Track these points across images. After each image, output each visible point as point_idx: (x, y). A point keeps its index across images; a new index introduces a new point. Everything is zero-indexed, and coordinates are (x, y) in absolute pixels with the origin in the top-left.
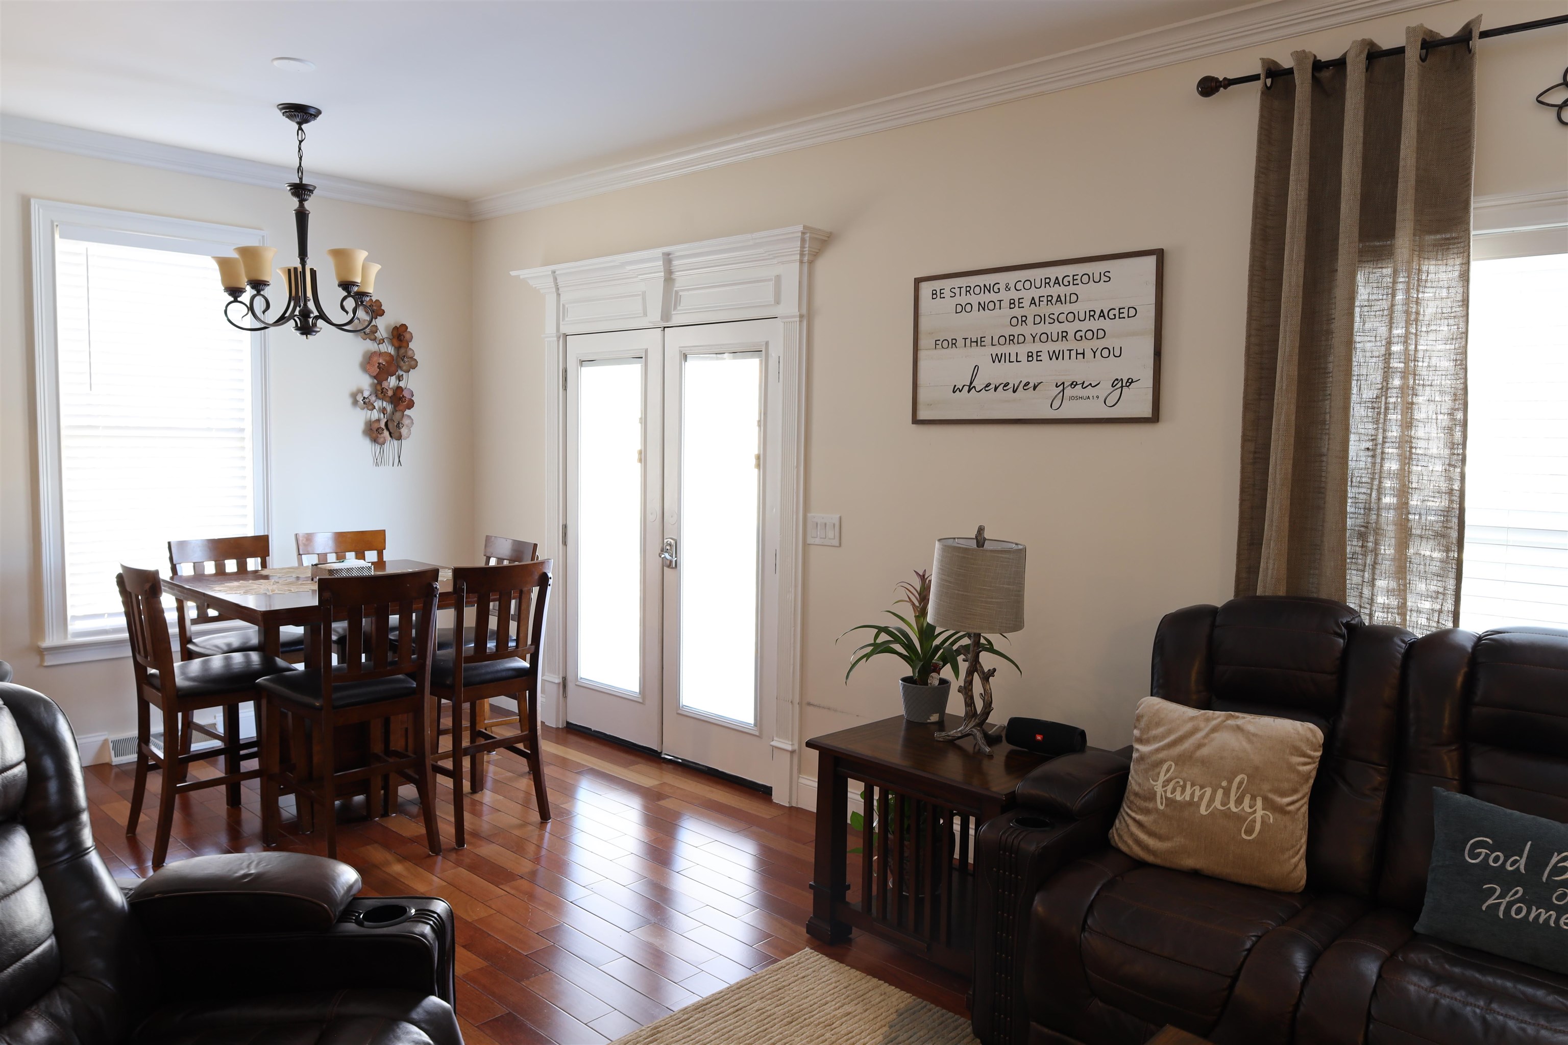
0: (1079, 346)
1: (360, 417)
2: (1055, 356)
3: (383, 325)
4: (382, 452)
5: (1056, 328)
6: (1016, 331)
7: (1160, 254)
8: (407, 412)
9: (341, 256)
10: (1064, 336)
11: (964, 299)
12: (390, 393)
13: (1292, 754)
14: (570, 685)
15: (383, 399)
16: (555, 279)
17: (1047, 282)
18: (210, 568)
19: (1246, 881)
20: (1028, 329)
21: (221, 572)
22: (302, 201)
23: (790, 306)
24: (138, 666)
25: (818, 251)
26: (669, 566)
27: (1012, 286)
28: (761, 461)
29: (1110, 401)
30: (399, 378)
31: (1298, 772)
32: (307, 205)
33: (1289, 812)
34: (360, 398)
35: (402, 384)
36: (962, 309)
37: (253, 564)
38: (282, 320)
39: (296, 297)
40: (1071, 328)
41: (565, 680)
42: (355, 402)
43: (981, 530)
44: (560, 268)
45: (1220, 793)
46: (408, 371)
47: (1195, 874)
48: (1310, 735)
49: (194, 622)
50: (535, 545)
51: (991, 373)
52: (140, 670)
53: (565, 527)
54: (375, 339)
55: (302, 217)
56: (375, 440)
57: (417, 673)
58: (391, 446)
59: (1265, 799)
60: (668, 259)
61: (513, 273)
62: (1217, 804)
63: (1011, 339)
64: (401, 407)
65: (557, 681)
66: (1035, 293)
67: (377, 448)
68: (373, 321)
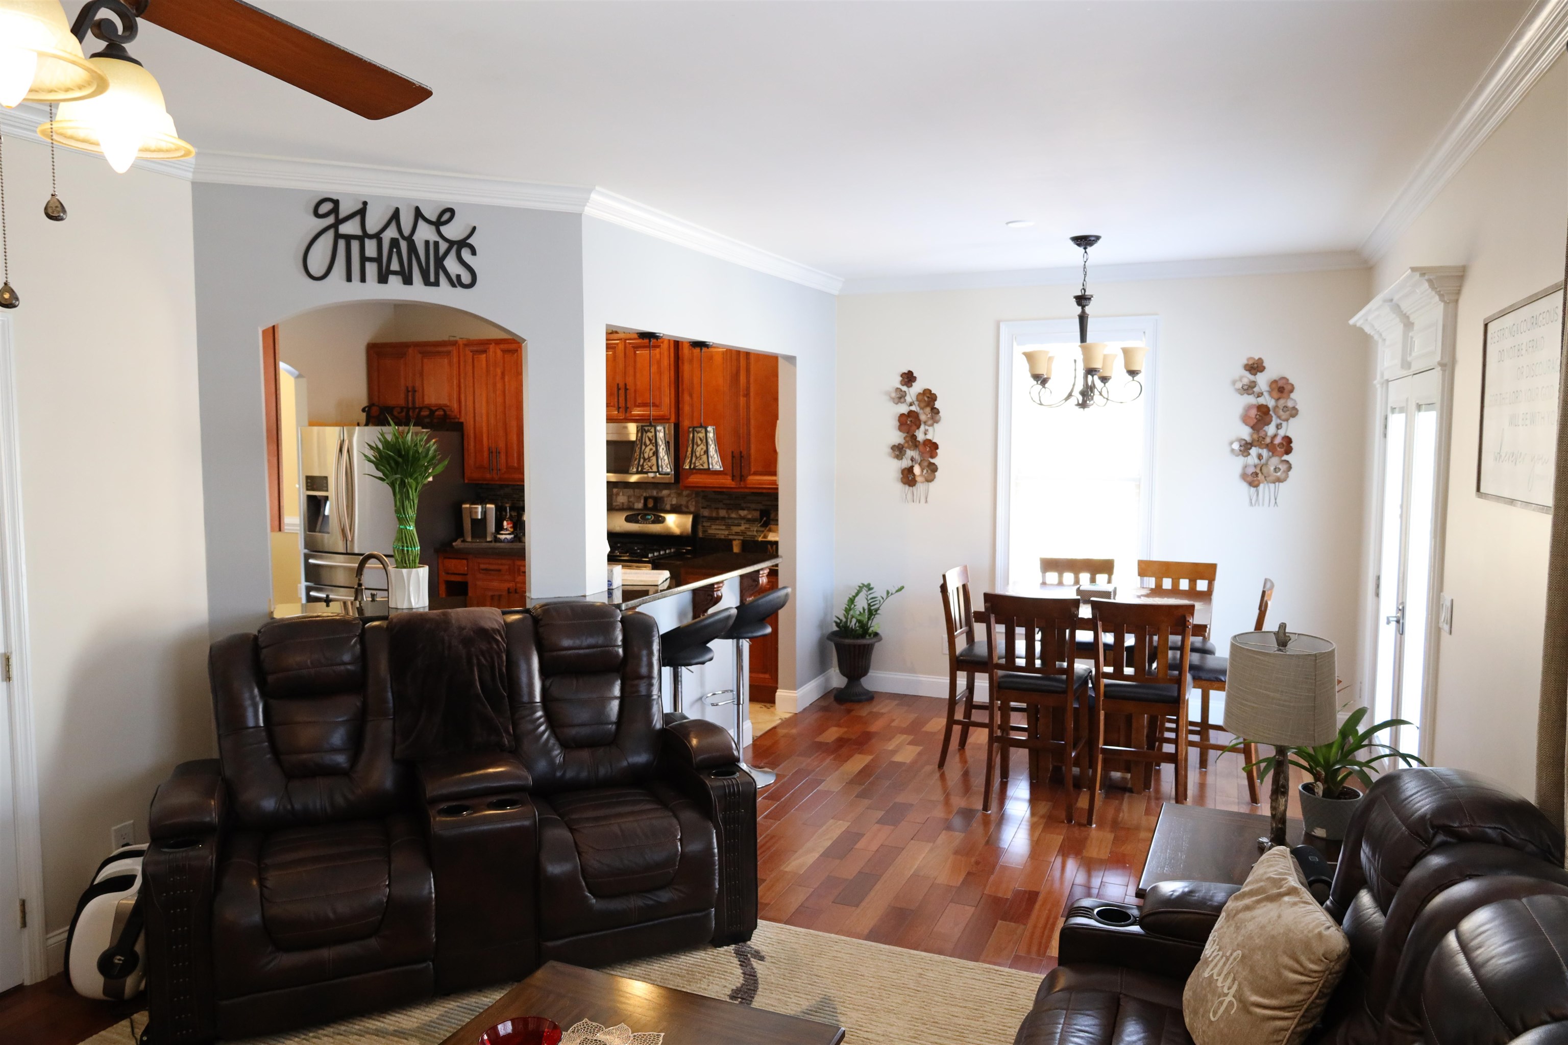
1: (1238, 463)
3: (1263, 380)
4: (1258, 494)
8: (1285, 458)
12: (1268, 440)
15: (1260, 446)
16: (1372, 325)
22: (1083, 307)
25: (1458, 288)
30: (1278, 426)
34: (1237, 446)
35: (1281, 432)
42: (1233, 450)
46: (1287, 420)
53: (1378, 578)
54: (1253, 394)
55: (1083, 320)
56: (1251, 484)
58: (1267, 488)
60: (1395, 305)
64: (1277, 454)
67: (1253, 490)
68: (1252, 378)
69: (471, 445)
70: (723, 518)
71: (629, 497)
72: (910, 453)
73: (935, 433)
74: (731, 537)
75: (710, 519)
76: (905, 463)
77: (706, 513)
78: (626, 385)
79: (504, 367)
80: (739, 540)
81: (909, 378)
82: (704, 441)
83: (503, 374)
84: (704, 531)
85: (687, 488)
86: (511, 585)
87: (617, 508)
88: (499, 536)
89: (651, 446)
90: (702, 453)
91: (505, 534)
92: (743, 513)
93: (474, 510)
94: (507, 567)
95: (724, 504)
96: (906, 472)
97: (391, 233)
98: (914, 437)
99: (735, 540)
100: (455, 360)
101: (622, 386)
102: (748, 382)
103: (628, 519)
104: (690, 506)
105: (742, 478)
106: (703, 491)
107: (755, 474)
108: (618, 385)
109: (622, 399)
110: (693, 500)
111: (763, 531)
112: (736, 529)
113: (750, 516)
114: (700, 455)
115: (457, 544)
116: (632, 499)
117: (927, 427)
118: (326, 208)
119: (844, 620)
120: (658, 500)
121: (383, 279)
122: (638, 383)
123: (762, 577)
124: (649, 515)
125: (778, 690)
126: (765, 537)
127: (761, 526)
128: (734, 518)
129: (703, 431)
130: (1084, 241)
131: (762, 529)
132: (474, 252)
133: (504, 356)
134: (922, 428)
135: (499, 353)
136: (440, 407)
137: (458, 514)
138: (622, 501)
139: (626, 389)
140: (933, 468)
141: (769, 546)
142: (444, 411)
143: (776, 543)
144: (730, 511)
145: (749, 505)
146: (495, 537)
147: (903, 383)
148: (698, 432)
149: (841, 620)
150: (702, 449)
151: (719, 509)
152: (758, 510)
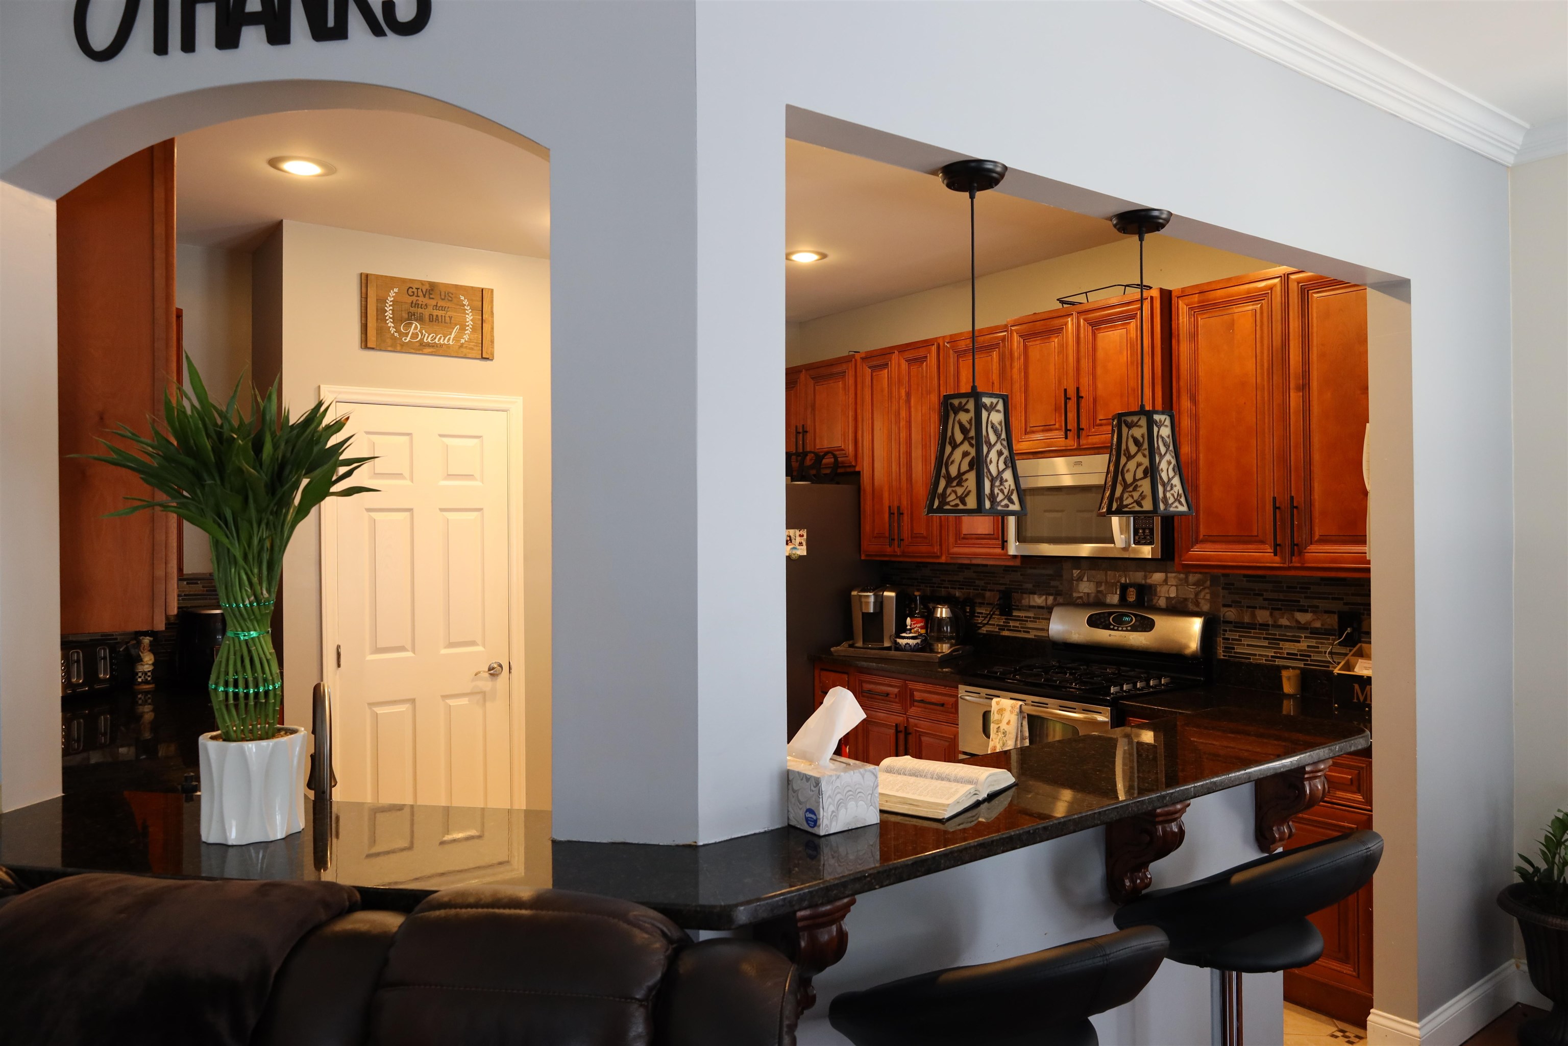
69: (867, 505)
70: (1264, 626)
71: (1098, 584)
74: (1278, 662)
75: (1239, 626)
77: (1230, 614)
78: (1078, 389)
79: (910, 386)
80: (1293, 668)
82: (1146, 446)
83: (908, 395)
84: (1228, 649)
85: (1188, 569)
86: (900, 719)
87: (1079, 601)
88: (900, 641)
89: (966, 447)
90: (1140, 474)
91: (907, 638)
92: (1303, 618)
93: (863, 600)
94: (896, 690)
95: (1265, 599)
99: (1287, 668)
100: (851, 381)
101: (1072, 393)
102: (1307, 361)
103: (1093, 622)
104: (1202, 602)
105: (1296, 549)
106: (1224, 575)
107: (1324, 540)
108: (1065, 390)
109: (1072, 415)
110: (1207, 591)
111: (1346, 655)
112: (1289, 647)
113: (1318, 624)
114: (1135, 480)
115: (841, 649)
116: (1102, 588)
119: (1543, 866)
120: (1145, 593)
122: (1100, 385)
123: (1309, 779)
124: (1126, 615)
125: (1372, 1011)
126: (1349, 666)
127: (1340, 644)
128: (1286, 627)
129: (1143, 422)
131: (1343, 650)
133: (909, 368)
135: (904, 365)
136: (830, 452)
137: (846, 605)
138: (1086, 591)
139: (1079, 398)
141: (1357, 686)
142: (835, 457)
143: (1368, 681)
144: (1276, 613)
145: (1316, 602)
146: (896, 643)
148: (1130, 426)
149: (1537, 870)
150: (1139, 465)
151: (1256, 608)
152: (1334, 613)
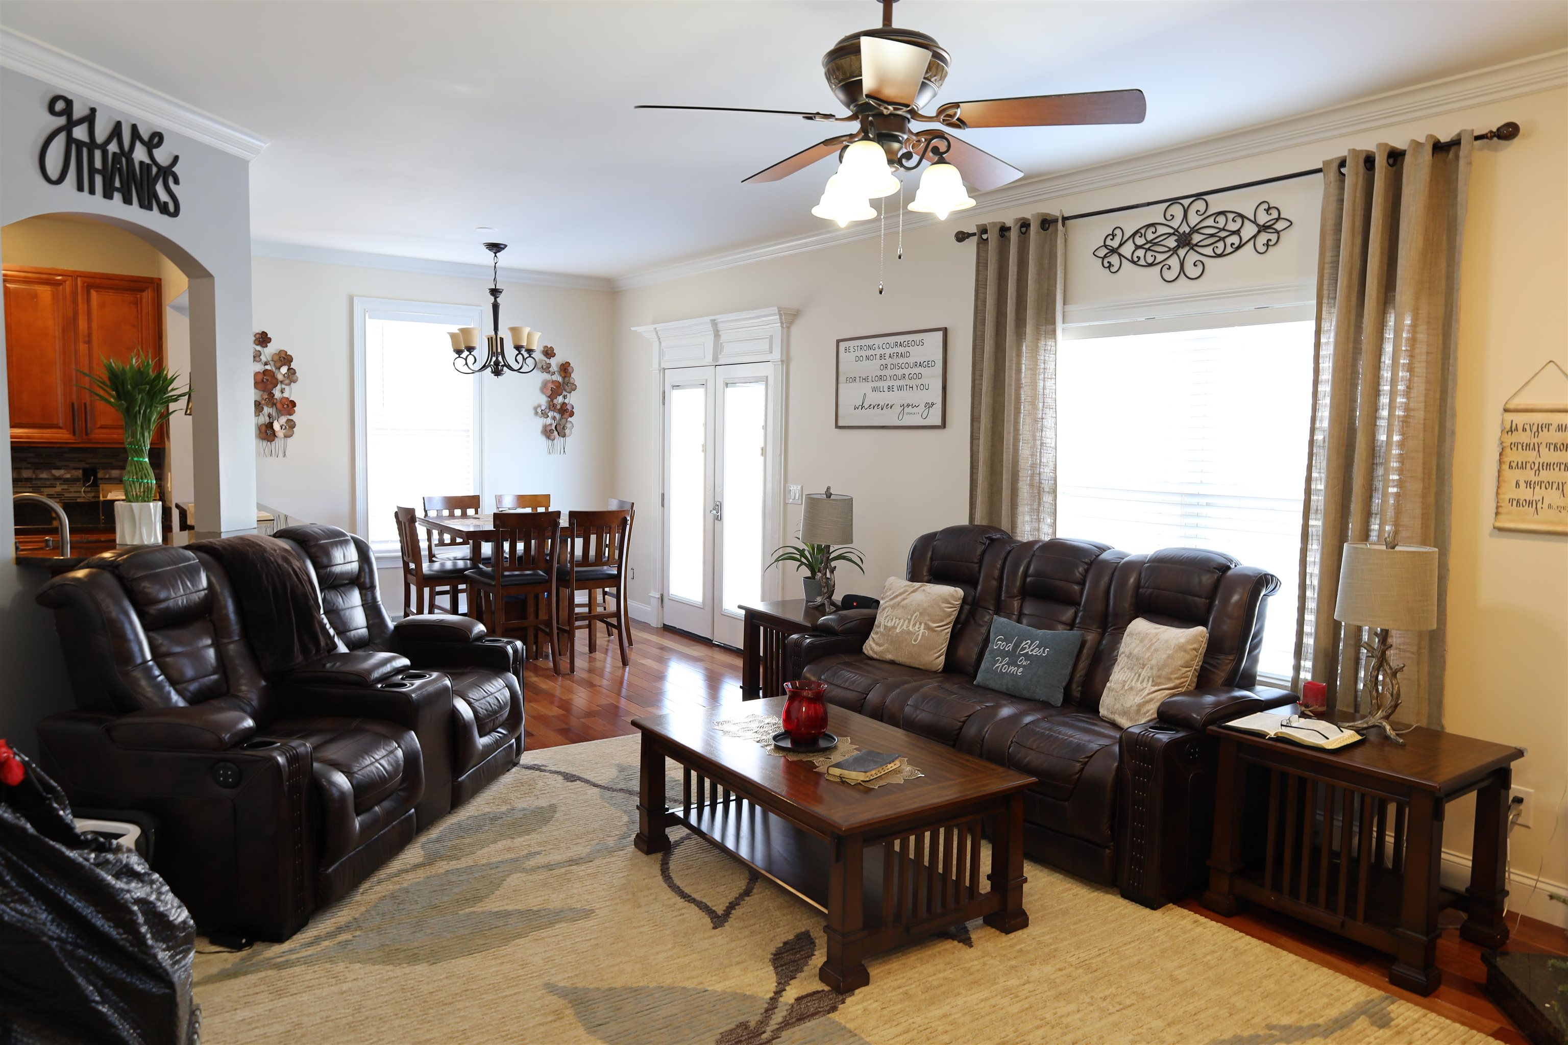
0: (911, 383)
1: (540, 422)
2: (900, 388)
3: (554, 363)
4: (553, 445)
5: (900, 372)
6: (883, 373)
7: (945, 331)
8: (570, 419)
9: (515, 331)
10: (904, 376)
11: (859, 353)
12: (559, 407)
13: (943, 603)
14: (665, 599)
15: (554, 411)
16: (657, 333)
17: (896, 344)
18: (446, 513)
19: (908, 664)
20: (888, 372)
21: (452, 515)
22: (496, 298)
23: (777, 355)
24: (404, 562)
25: (791, 322)
26: (717, 519)
27: (881, 346)
28: (764, 452)
29: (924, 416)
30: (565, 397)
31: (944, 611)
32: (498, 300)
33: (936, 631)
34: (539, 411)
35: (566, 401)
36: (859, 359)
37: (471, 512)
38: (484, 367)
39: (492, 352)
40: (907, 372)
41: (662, 596)
42: (536, 413)
43: (828, 488)
44: (658, 326)
45: (907, 621)
46: (570, 393)
47: (892, 663)
48: (955, 594)
49: (436, 545)
50: (633, 504)
51: (873, 398)
52: (406, 565)
53: (663, 495)
54: (549, 372)
55: (496, 307)
56: (548, 437)
57: (548, 571)
58: (559, 441)
59: (926, 624)
60: (714, 324)
61: (633, 329)
62: (904, 627)
63: (880, 378)
64: (565, 416)
65: (657, 596)
66: (891, 351)
67: (550, 442)
68: (548, 361)
70: (29, 480)
72: (267, 410)
73: (292, 392)
76: (263, 419)
81: (263, 339)
92: (57, 473)
95: (28, 463)
96: (264, 428)
97: (113, 148)
98: (271, 395)
102: (89, 328)
105: (86, 432)
107: (103, 427)
113: (68, 476)
117: (283, 386)
118: (60, 106)
121: (108, 195)
128: (45, 479)
130: (496, 248)
132: (176, 182)
134: (279, 387)
140: (291, 425)
144: (38, 471)
145: (66, 463)
147: (257, 343)
151: (21, 468)
152: (79, 469)
